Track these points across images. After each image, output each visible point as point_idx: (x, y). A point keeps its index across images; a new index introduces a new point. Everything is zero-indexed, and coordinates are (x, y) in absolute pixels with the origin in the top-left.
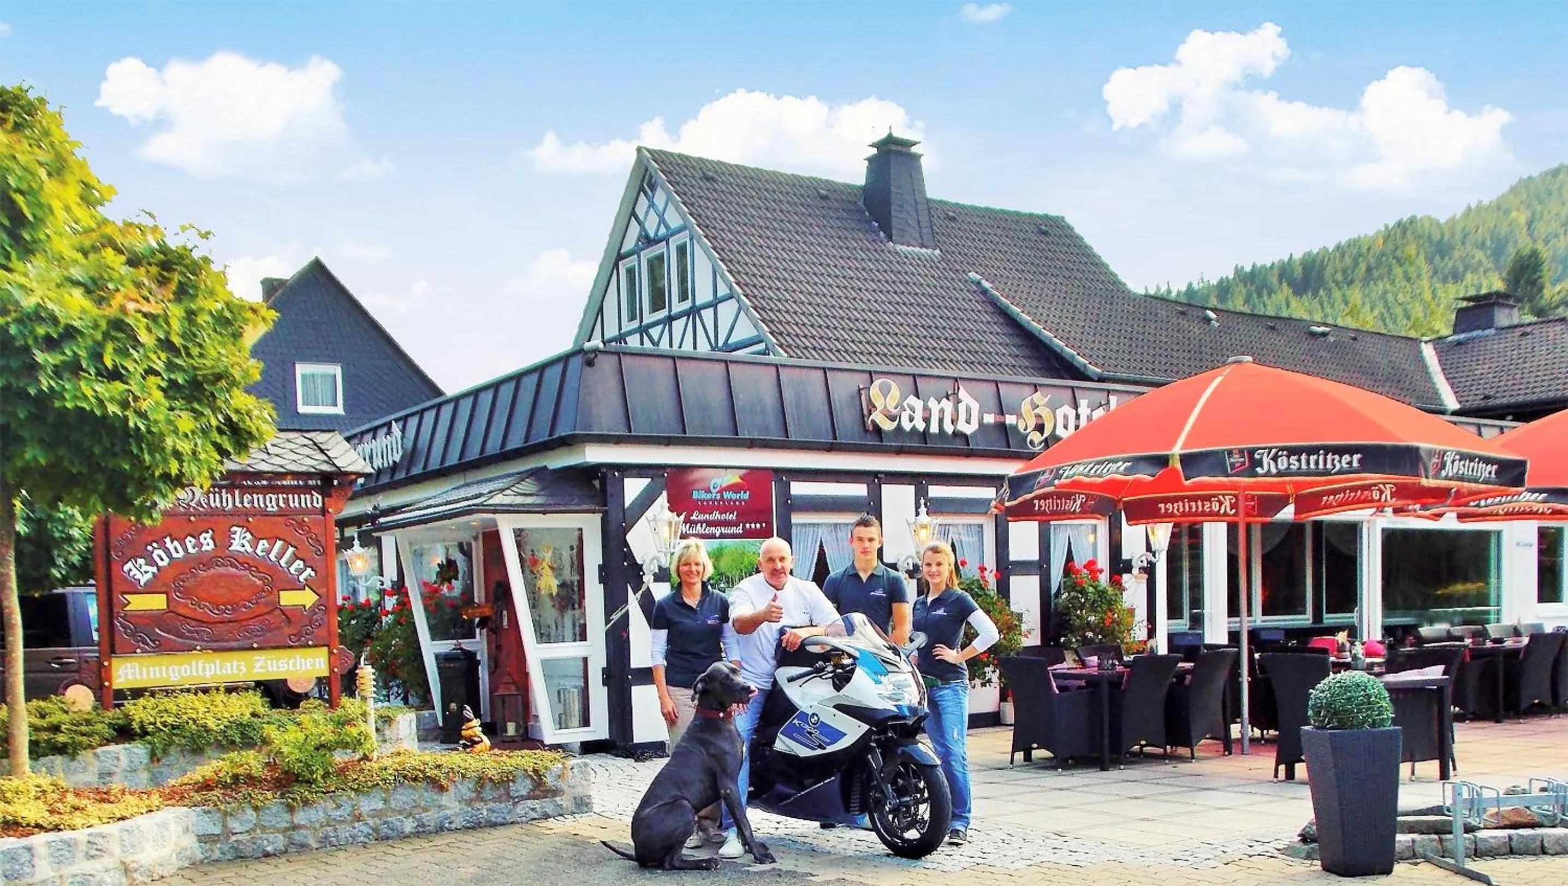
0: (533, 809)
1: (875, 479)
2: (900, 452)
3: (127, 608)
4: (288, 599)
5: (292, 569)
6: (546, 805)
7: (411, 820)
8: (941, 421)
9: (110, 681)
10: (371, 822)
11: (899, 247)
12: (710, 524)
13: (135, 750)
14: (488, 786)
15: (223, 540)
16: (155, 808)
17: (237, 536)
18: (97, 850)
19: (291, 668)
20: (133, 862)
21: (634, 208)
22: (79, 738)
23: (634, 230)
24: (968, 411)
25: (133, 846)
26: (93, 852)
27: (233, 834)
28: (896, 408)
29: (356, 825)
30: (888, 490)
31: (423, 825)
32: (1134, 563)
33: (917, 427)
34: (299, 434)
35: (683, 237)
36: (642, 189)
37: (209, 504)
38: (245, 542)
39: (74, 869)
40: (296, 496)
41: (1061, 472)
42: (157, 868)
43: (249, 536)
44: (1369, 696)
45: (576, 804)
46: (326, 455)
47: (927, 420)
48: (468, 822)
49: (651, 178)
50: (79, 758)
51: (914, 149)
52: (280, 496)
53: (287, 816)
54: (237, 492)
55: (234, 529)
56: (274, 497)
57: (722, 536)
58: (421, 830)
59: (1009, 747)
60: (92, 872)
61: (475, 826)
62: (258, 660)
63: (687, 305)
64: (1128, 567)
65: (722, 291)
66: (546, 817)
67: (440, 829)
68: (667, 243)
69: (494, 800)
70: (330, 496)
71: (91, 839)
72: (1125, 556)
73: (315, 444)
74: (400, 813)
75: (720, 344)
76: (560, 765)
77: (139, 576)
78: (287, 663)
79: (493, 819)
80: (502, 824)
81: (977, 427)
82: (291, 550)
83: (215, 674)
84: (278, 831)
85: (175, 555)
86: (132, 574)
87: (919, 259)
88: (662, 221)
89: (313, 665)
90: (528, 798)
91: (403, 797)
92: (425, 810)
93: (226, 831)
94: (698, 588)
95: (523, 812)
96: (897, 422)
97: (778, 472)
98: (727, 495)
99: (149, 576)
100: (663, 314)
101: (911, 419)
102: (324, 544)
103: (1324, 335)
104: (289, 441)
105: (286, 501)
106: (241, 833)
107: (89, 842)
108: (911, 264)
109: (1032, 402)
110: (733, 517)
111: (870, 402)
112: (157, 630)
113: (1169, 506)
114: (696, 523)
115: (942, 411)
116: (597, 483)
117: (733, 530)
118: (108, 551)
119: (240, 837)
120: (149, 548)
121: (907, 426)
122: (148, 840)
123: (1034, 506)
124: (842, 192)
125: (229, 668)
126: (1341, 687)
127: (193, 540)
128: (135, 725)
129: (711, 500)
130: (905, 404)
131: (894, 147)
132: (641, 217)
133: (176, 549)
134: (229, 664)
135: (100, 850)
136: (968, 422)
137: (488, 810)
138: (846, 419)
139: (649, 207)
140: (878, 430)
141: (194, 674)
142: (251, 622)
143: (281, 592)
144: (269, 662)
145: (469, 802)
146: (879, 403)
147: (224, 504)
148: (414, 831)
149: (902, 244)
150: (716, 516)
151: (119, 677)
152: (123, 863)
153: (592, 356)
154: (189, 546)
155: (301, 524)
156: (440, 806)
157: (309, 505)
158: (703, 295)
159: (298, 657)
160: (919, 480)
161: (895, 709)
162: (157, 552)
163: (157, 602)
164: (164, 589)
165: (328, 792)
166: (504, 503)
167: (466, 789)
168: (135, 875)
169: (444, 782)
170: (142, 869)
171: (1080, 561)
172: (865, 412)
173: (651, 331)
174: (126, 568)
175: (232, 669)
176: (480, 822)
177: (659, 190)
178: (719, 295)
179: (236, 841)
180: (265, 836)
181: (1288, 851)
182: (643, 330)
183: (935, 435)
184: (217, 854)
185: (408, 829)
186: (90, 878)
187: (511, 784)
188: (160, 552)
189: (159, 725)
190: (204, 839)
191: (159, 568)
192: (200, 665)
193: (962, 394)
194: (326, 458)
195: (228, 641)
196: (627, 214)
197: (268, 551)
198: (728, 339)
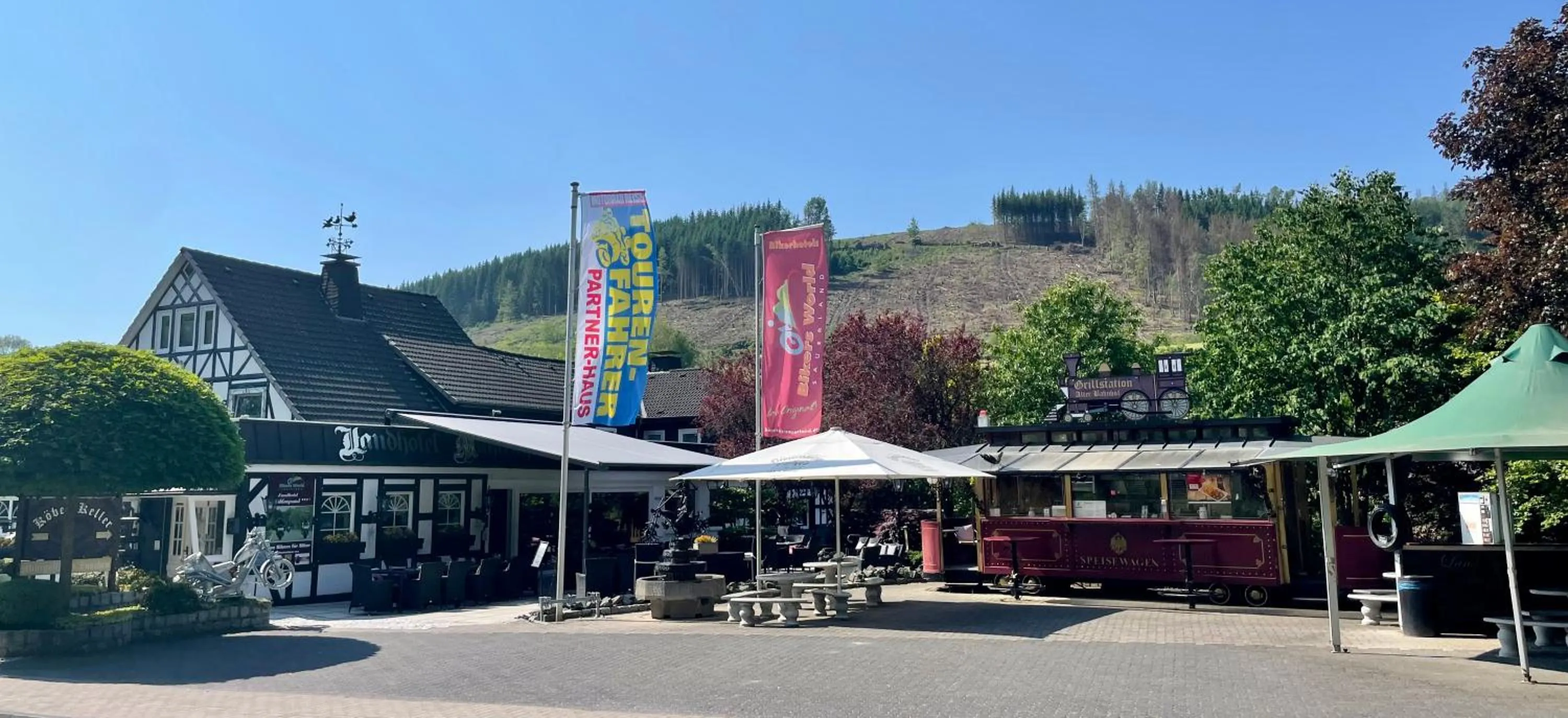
3: (32, 539)
4: (100, 535)
5: (103, 522)
12: (286, 499)
17: (81, 507)
21: (173, 283)
23: (172, 294)
30: (366, 482)
35: (213, 308)
36: (181, 272)
38: (85, 509)
43: (87, 506)
49: (189, 267)
55: (81, 503)
57: (291, 504)
63: (210, 346)
65: (238, 343)
68: (198, 309)
75: (234, 373)
77: (38, 525)
82: (103, 512)
85: (55, 515)
88: (195, 293)
89: (105, 566)
97: (318, 475)
98: (295, 486)
99: (43, 525)
100: (190, 349)
110: (294, 495)
114: (278, 499)
117: (295, 502)
120: (45, 512)
129: (287, 488)
132: (179, 289)
133: (55, 512)
139: (186, 284)
143: (97, 533)
144: (86, 564)
150: (289, 495)
151: (23, 570)
154: (61, 511)
158: (224, 341)
163: (44, 537)
164: (48, 531)
173: (178, 358)
174: (34, 521)
177: (194, 277)
178: (236, 345)
182: (171, 356)
188: (49, 514)
191: (47, 521)
196: (168, 284)
197: (94, 513)
198: (240, 371)
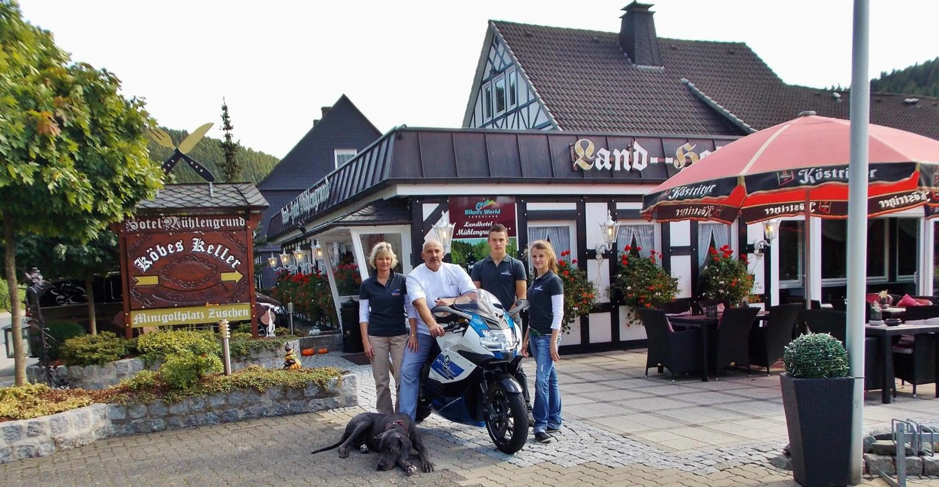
0: (319, 404)
1: (582, 200)
2: (595, 182)
3: (137, 284)
4: (226, 277)
5: (227, 261)
6: (328, 401)
7: (242, 410)
8: (622, 163)
9: (130, 323)
10: (217, 412)
11: (639, 67)
12: (476, 229)
13: (136, 362)
14: (291, 390)
15: (188, 245)
16: (85, 404)
17: (196, 243)
18: (35, 431)
19: (230, 315)
20: (60, 438)
21: (489, 55)
22: (105, 356)
23: (489, 67)
24: (640, 156)
25: (60, 429)
26: (32, 433)
27: (133, 419)
28: (592, 156)
29: (208, 414)
30: (590, 207)
31: (250, 414)
32: (755, 246)
33: (606, 167)
34: (231, 185)
35: (513, 69)
36: (492, 44)
37: (181, 226)
38: (201, 246)
39: (20, 442)
40: (230, 220)
41: (673, 191)
42: (79, 440)
43: (203, 243)
44: (827, 353)
45: (347, 401)
46: (244, 197)
47: (612, 163)
48: (278, 412)
49: (496, 39)
50: (106, 366)
51: (650, 9)
52: (221, 220)
53: (165, 409)
54: (197, 219)
55: (194, 239)
56: (218, 221)
58: (248, 416)
59: (645, 363)
60: (32, 444)
61: (283, 414)
62: (211, 311)
63: (514, 106)
64: (751, 249)
65: (532, 97)
66: (327, 409)
67: (261, 416)
68: (505, 73)
69: (295, 399)
70: (249, 219)
71: (31, 425)
72: (749, 242)
73: (238, 190)
74: (235, 407)
75: (531, 127)
76: (337, 378)
77: (143, 266)
78: (228, 313)
79: (294, 410)
80: (299, 413)
81: (646, 165)
82: (227, 250)
83: (187, 319)
84: (160, 417)
85: (162, 254)
86: (139, 265)
87: (651, 73)
88: (502, 61)
89: (242, 313)
90: (316, 397)
91: (237, 398)
92: (251, 404)
93: (129, 417)
94: (388, 273)
95: (313, 406)
96: (592, 165)
97: (518, 197)
98: (486, 212)
99: (148, 266)
100: (503, 112)
101: (602, 163)
102: (246, 246)
103: (913, 103)
104: (224, 189)
105: (225, 223)
106: (138, 419)
107: (29, 427)
108: (646, 76)
109: (683, 149)
111: (575, 153)
112: (153, 296)
113: (772, 209)
114: (467, 228)
115: (622, 157)
116: (408, 207)
118: (126, 253)
119: (137, 421)
120: (148, 251)
121: (599, 167)
122: (71, 425)
123: (676, 213)
124: (608, 38)
125: (195, 316)
126: (805, 346)
127: (172, 246)
128: (139, 348)
129: (476, 215)
130: (598, 154)
131: (636, 9)
132: (492, 60)
133: (162, 251)
134: (195, 314)
135: (37, 432)
136: (640, 162)
137: (290, 405)
138: (560, 164)
139: (496, 55)
140: (580, 170)
141: (176, 319)
142: (205, 291)
143: (222, 274)
144: (217, 312)
145: (279, 400)
146: (581, 154)
147: (190, 226)
148: (244, 417)
149: (641, 65)
150: (479, 224)
151: (135, 321)
152: (53, 439)
153: (400, 133)
154: (170, 249)
155: (232, 236)
156: (260, 403)
157: (238, 225)
158: (522, 100)
159: (233, 309)
160: (610, 200)
161: (492, 354)
162: (152, 253)
163: (153, 280)
164: (156, 273)
165: (189, 395)
166: (352, 220)
167: (276, 392)
168: (61, 445)
169: (261, 388)
170: (66, 442)
171: (719, 244)
172: (573, 160)
173: (498, 122)
174: (136, 262)
175: (197, 317)
176: (286, 412)
177: (500, 45)
178: (530, 99)
179: (135, 423)
180: (152, 420)
181: (775, 462)
182: (494, 122)
183: (617, 171)
184: (124, 431)
185: (240, 416)
186: (31, 448)
187: (305, 390)
188: (154, 253)
189: (150, 347)
190: (115, 422)
191: (153, 262)
192: (179, 314)
193: (636, 146)
194: (243, 198)
195: (192, 301)
196: (485, 58)
197: (214, 251)
198: (534, 124)
